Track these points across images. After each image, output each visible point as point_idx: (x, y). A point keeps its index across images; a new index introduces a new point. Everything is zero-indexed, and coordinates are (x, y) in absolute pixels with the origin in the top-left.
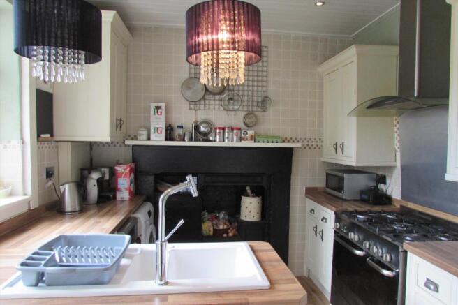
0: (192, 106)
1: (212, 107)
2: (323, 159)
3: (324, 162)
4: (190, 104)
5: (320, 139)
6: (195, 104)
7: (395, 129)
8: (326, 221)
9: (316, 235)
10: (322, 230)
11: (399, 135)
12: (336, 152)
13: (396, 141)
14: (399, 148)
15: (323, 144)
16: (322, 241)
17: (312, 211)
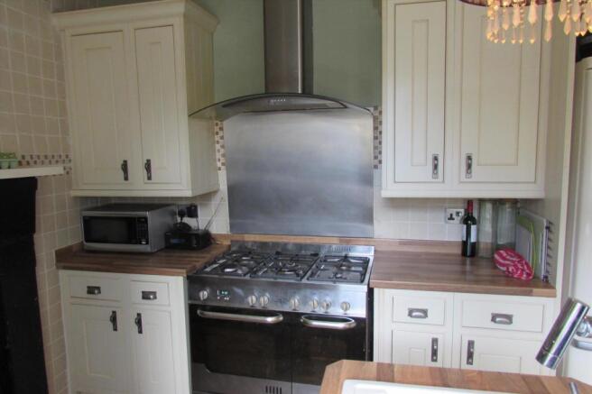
2: (74, 193)
3: (76, 198)
5: (67, 156)
7: (217, 138)
8: (155, 298)
9: (115, 329)
10: (139, 315)
11: (223, 147)
12: (126, 179)
13: (218, 156)
14: (223, 164)
15: (72, 165)
16: (140, 332)
17: (91, 290)
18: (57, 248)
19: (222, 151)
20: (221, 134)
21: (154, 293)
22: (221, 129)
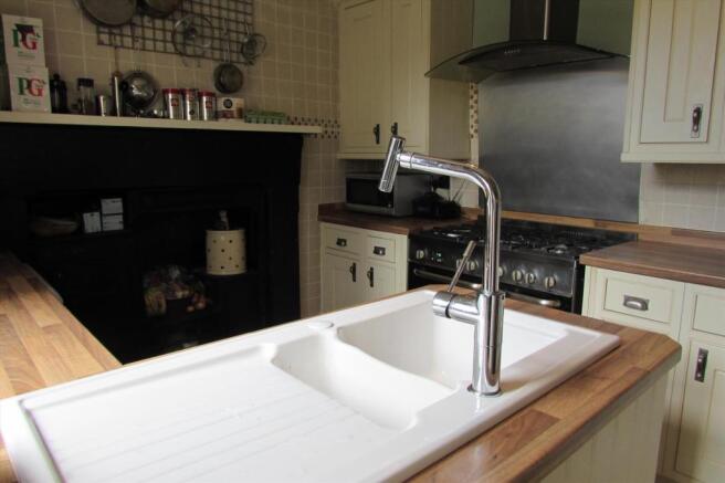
0: (105, 38)
1: (149, 44)
3: (342, 161)
4: (99, 32)
5: (336, 122)
6: (110, 34)
7: (471, 102)
8: (384, 254)
9: (354, 280)
10: (372, 269)
11: (476, 112)
12: (378, 142)
13: (472, 122)
14: (476, 131)
15: (340, 130)
16: (372, 285)
17: (341, 242)
18: (321, 203)
19: (476, 117)
20: (475, 97)
21: (383, 249)
22: (476, 92)
